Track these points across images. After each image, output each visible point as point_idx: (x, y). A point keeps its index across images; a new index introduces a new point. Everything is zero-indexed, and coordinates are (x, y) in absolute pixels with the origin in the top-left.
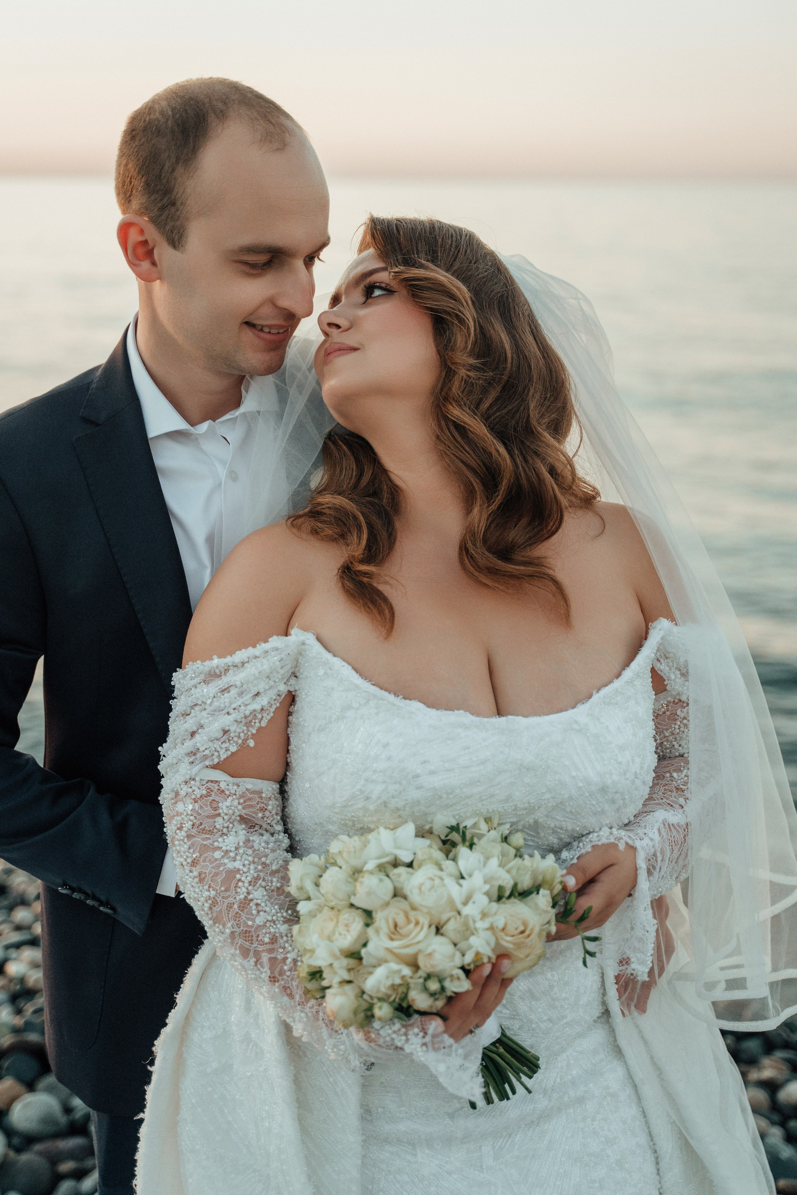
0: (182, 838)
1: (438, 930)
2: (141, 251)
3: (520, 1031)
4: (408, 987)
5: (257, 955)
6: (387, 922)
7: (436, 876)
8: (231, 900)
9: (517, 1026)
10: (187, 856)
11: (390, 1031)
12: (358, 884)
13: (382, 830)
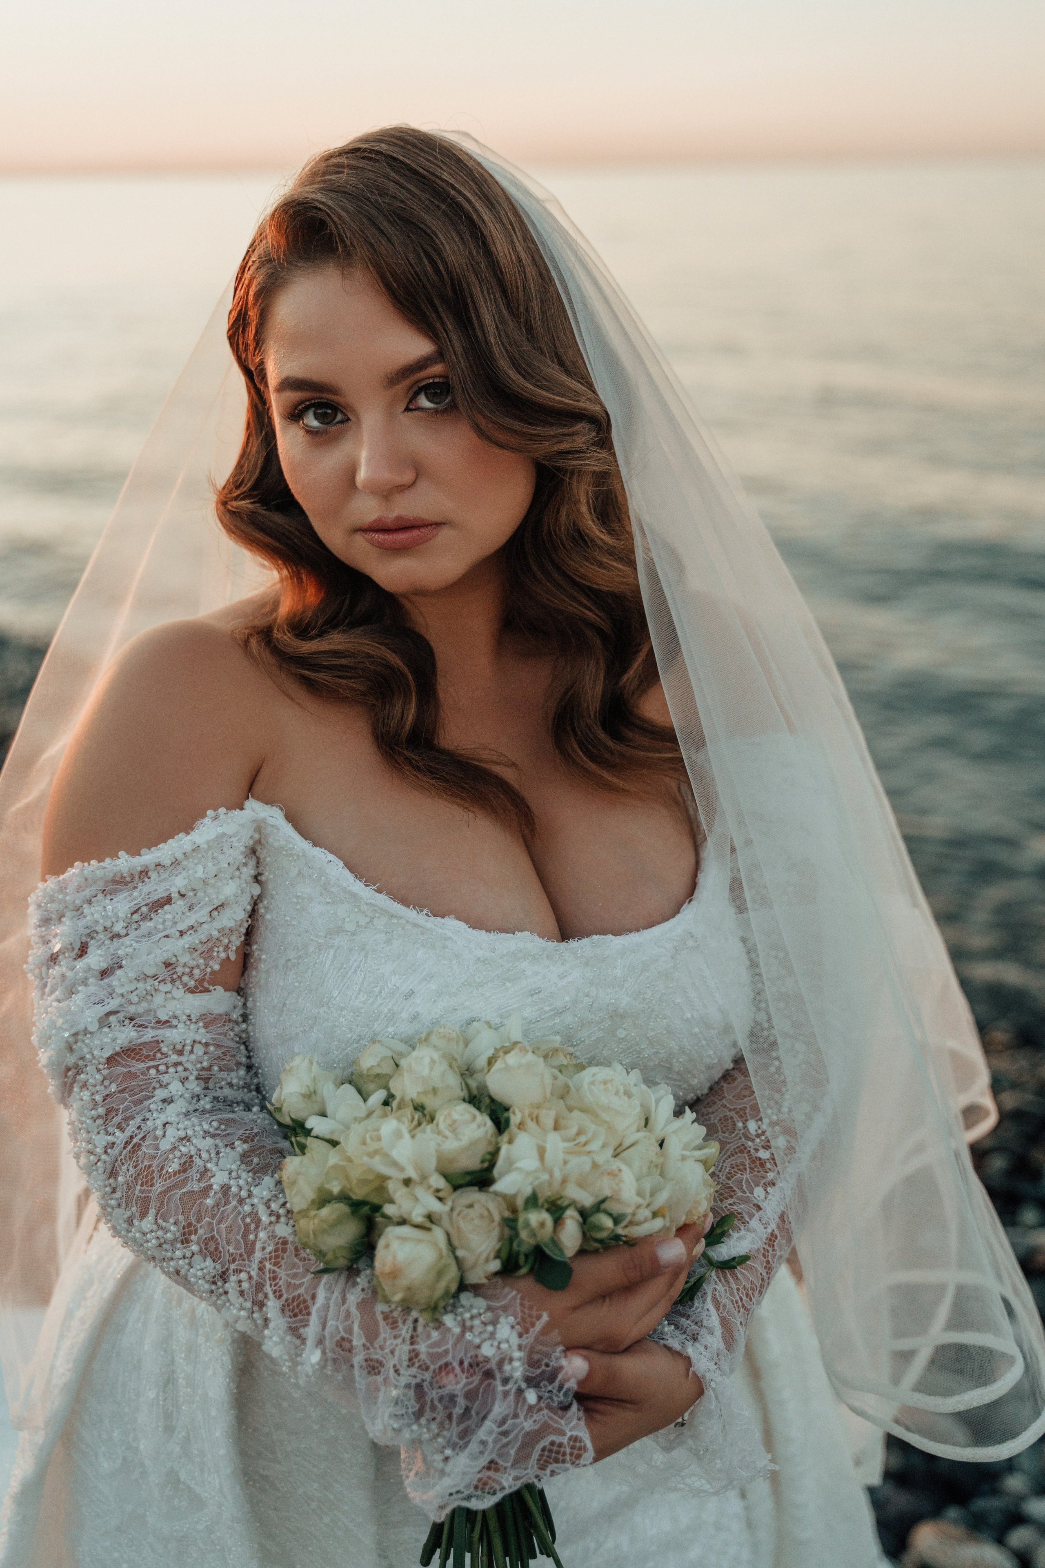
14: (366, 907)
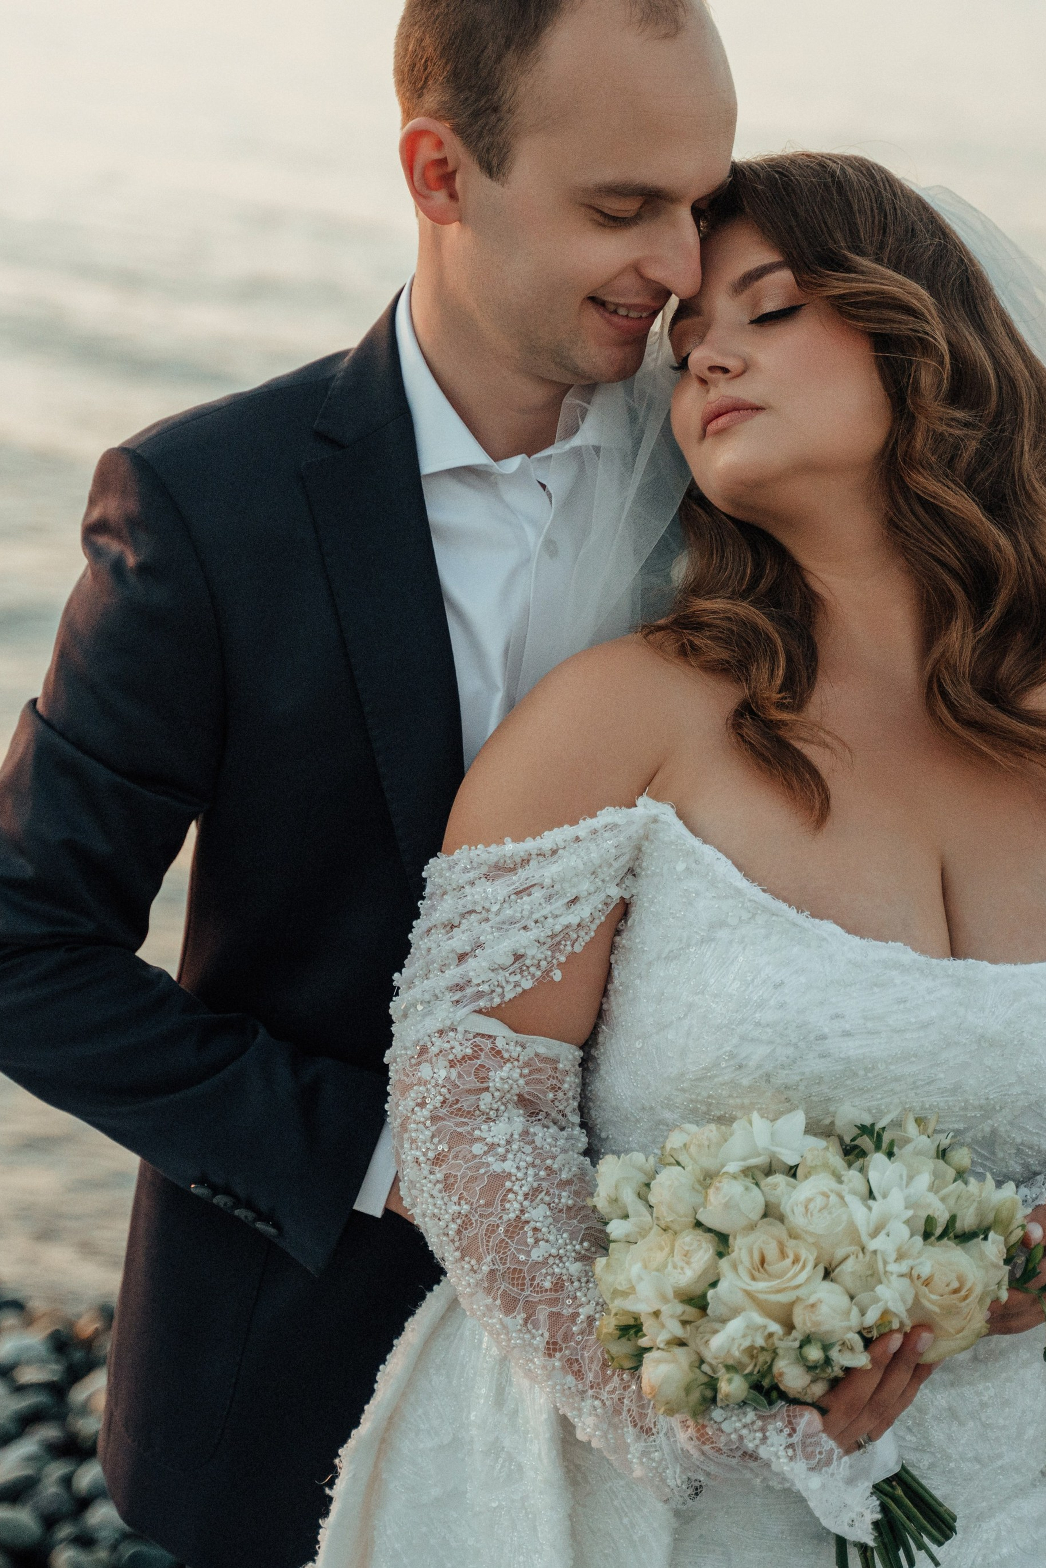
0: (422, 1119)
1: (827, 1274)
2: (433, 174)
3: (930, 1472)
4: (775, 1353)
5: (530, 1308)
6: (751, 1252)
7: (832, 1191)
8: (493, 1219)
9: (926, 1463)
10: (428, 1149)
11: (738, 1425)
12: (711, 1191)
13: (755, 1116)
14: (749, 904)
